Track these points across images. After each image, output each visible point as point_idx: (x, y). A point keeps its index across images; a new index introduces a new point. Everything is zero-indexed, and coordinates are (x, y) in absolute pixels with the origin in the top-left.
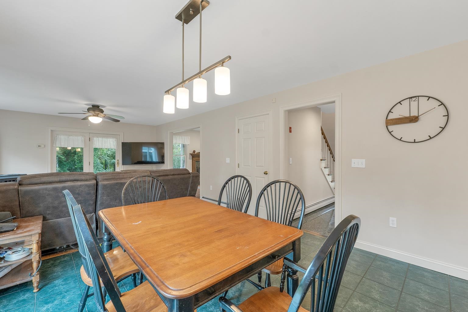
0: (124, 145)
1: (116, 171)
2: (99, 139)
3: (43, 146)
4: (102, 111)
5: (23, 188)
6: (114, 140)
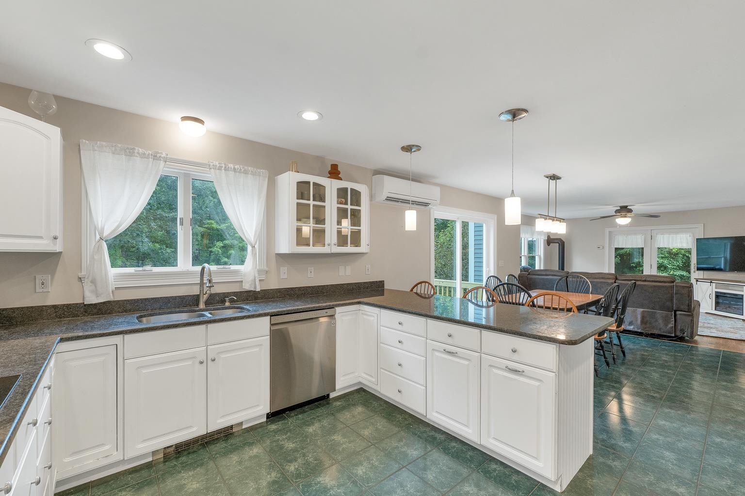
0: (698, 240)
1: (644, 274)
2: (665, 236)
3: (601, 247)
4: (630, 211)
5: (530, 276)
6: (688, 235)
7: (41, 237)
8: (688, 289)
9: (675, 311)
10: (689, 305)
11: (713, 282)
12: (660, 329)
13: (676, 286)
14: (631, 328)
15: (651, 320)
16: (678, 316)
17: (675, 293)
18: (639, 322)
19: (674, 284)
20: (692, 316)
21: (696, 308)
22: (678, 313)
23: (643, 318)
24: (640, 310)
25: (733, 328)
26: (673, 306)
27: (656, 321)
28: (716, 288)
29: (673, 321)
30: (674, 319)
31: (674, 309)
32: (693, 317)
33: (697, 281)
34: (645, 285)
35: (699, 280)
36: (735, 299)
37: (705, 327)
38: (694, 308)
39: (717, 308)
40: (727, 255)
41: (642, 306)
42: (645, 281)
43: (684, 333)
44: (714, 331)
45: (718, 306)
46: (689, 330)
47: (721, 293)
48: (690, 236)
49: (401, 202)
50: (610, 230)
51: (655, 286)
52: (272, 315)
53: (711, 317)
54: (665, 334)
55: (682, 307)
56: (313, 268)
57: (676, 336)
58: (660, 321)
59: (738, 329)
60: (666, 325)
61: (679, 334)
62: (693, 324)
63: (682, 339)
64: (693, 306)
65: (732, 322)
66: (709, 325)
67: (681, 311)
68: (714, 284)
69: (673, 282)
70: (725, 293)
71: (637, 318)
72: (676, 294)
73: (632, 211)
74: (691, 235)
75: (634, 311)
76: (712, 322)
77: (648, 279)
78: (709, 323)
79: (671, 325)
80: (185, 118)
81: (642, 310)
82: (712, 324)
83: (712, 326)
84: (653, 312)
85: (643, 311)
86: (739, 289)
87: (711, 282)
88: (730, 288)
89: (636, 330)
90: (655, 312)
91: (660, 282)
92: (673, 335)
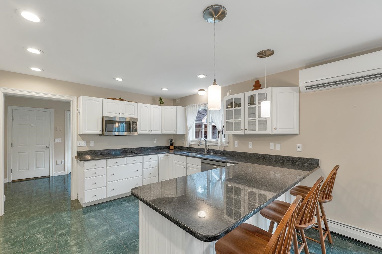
7: (173, 131)
49: (332, 85)
52: (203, 159)
56: (251, 143)
80: (199, 90)
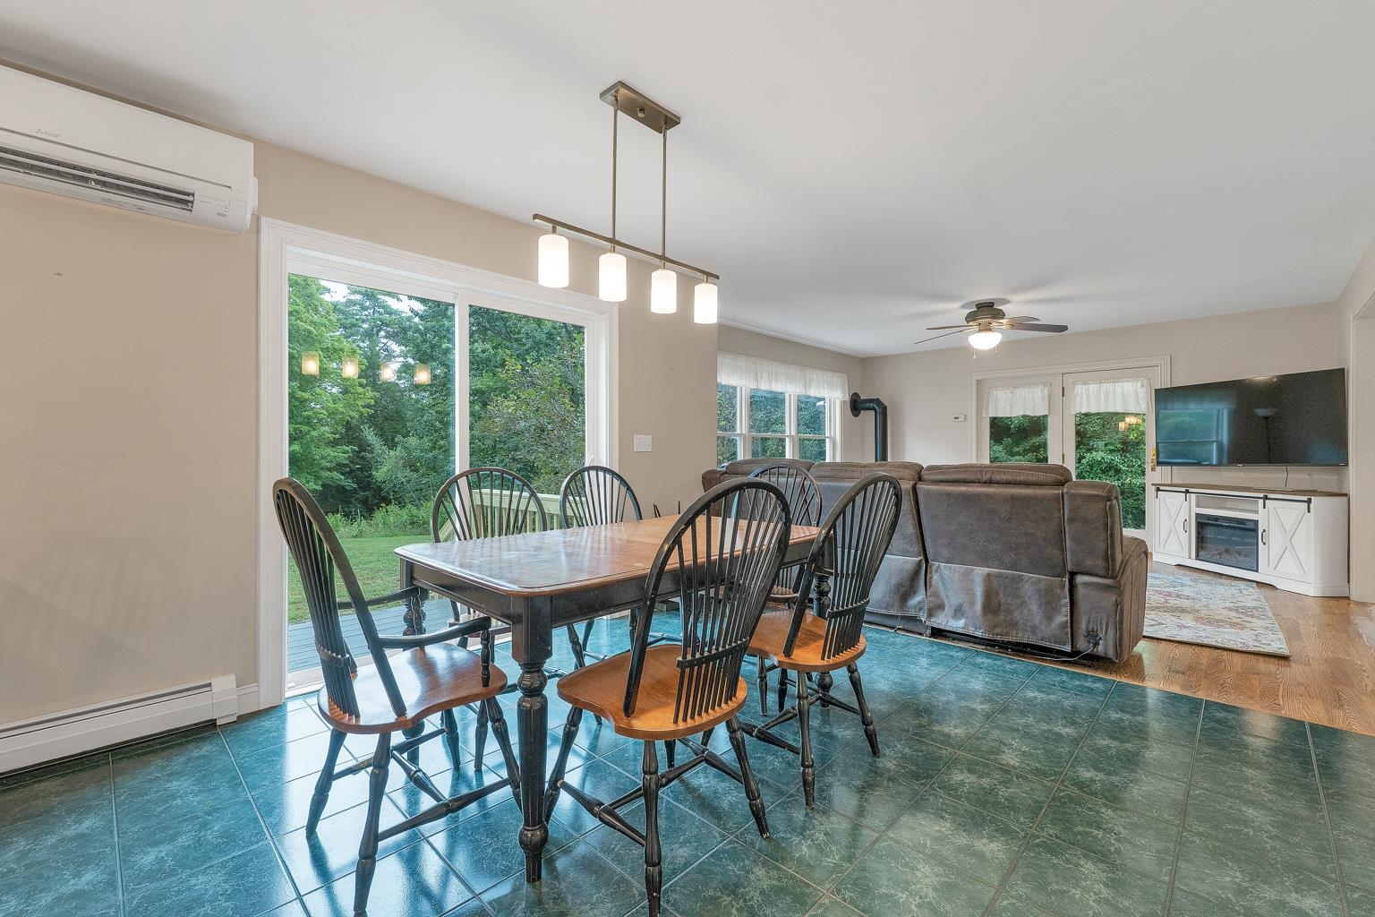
8: (1101, 505)
9: (1073, 575)
10: (1109, 558)
11: (1191, 490)
12: (1034, 629)
13: (1073, 497)
14: (958, 625)
15: (1009, 601)
16: (1081, 591)
17: (1069, 518)
18: (978, 606)
19: (1065, 490)
20: (1117, 589)
21: (1134, 562)
22: (1080, 579)
23: (989, 596)
24: (981, 572)
25: (1236, 610)
26: (1064, 560)
27: (1023, 604)
28: (1198, 506)
29: (1065, 605)
30: (1068, 600)
31: (1070, 567)
32: (1121, 594)
33: (1158, 490)
34: (988, 496)
35: (1161, 488)
36: (1238, 532)
37: (1167, 610)
38: (1124, 564)
39: (1201, 553)
40: (1222, 437)
41: (984, 560)
42: (990, 482)
43: (1096, 644)
44: (1188, 620)
45: (1202, 548)
46: (1111, 633)
47: (1209, 517)
48: (1142, 386)
50: (979, 378)
51: (1013, 498)
53: (1186, 578)
54: (1047, 644)
55: (1089, 563)
57: (1075, 653)
58: (1034, 607)
59: (1246, 611)
60: (1049, 618)
61: (1082, 645)
62: (1122, 611)
63: (1093, 660)
64: (1119, 558)
65: (1234, 590)
66: (1179, 602)
67: (1091, 575)
68: (1193, 496)
69: (1062, 484)
70: (1217, 518)
71: (974, 595)
72: (1072, 520)
73: (1004, 315)
74: (1145, 382)
75: (966, 575)
76: (1187, 591)
77: (997, 477)
78: (1179, 596)
79: (1062, 617)
81: (987, 570)
82: (1188, 598)
83: (1185, 604)
84: (1013, 578)
85: (989, 575)
86: (1248, 506)
87: (1187, 492)
88: (1228, 504)
89: (971, 631)
90: (1020, 578)
91: (1027, 484)
92: (1068, 649)
